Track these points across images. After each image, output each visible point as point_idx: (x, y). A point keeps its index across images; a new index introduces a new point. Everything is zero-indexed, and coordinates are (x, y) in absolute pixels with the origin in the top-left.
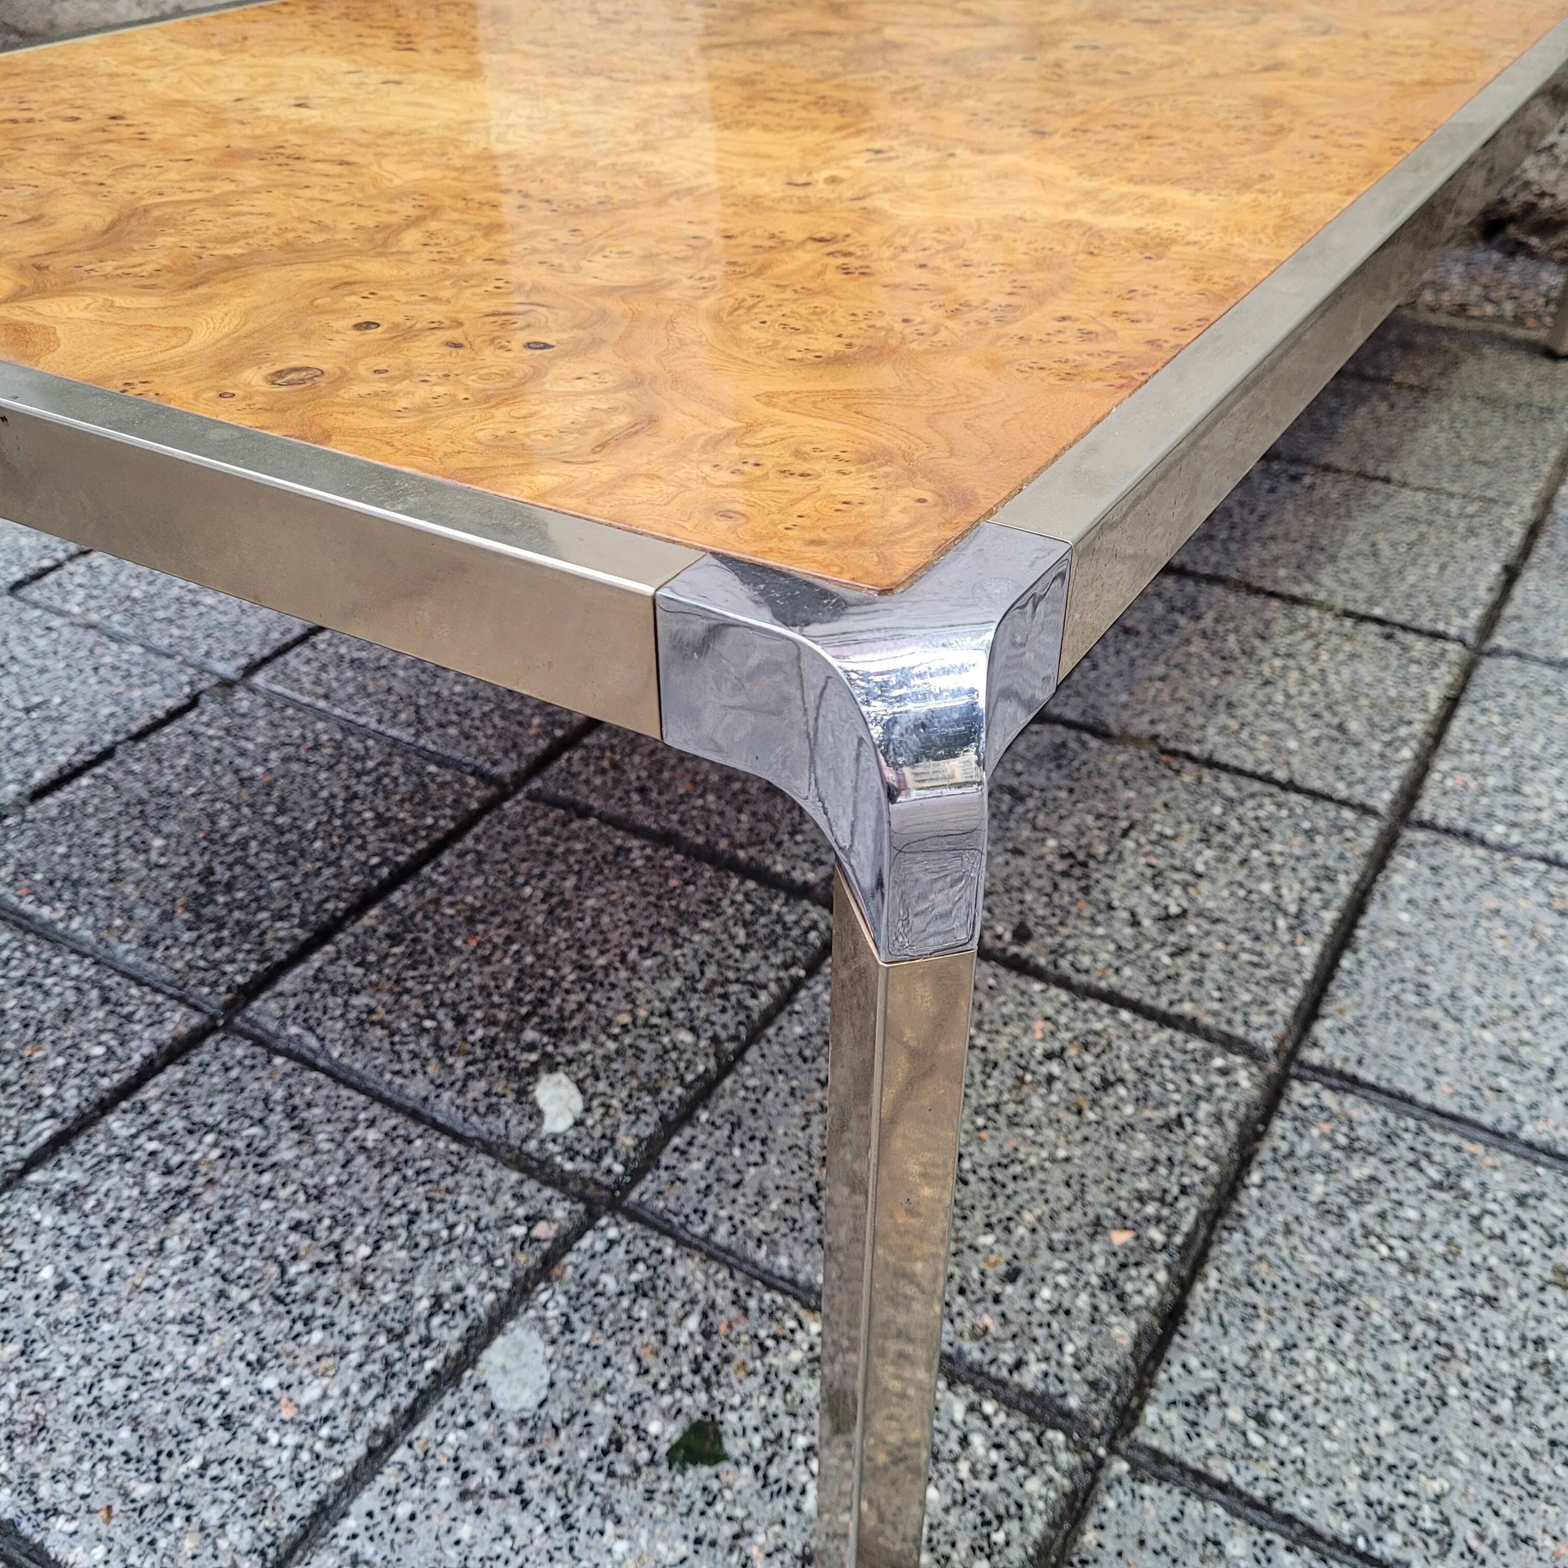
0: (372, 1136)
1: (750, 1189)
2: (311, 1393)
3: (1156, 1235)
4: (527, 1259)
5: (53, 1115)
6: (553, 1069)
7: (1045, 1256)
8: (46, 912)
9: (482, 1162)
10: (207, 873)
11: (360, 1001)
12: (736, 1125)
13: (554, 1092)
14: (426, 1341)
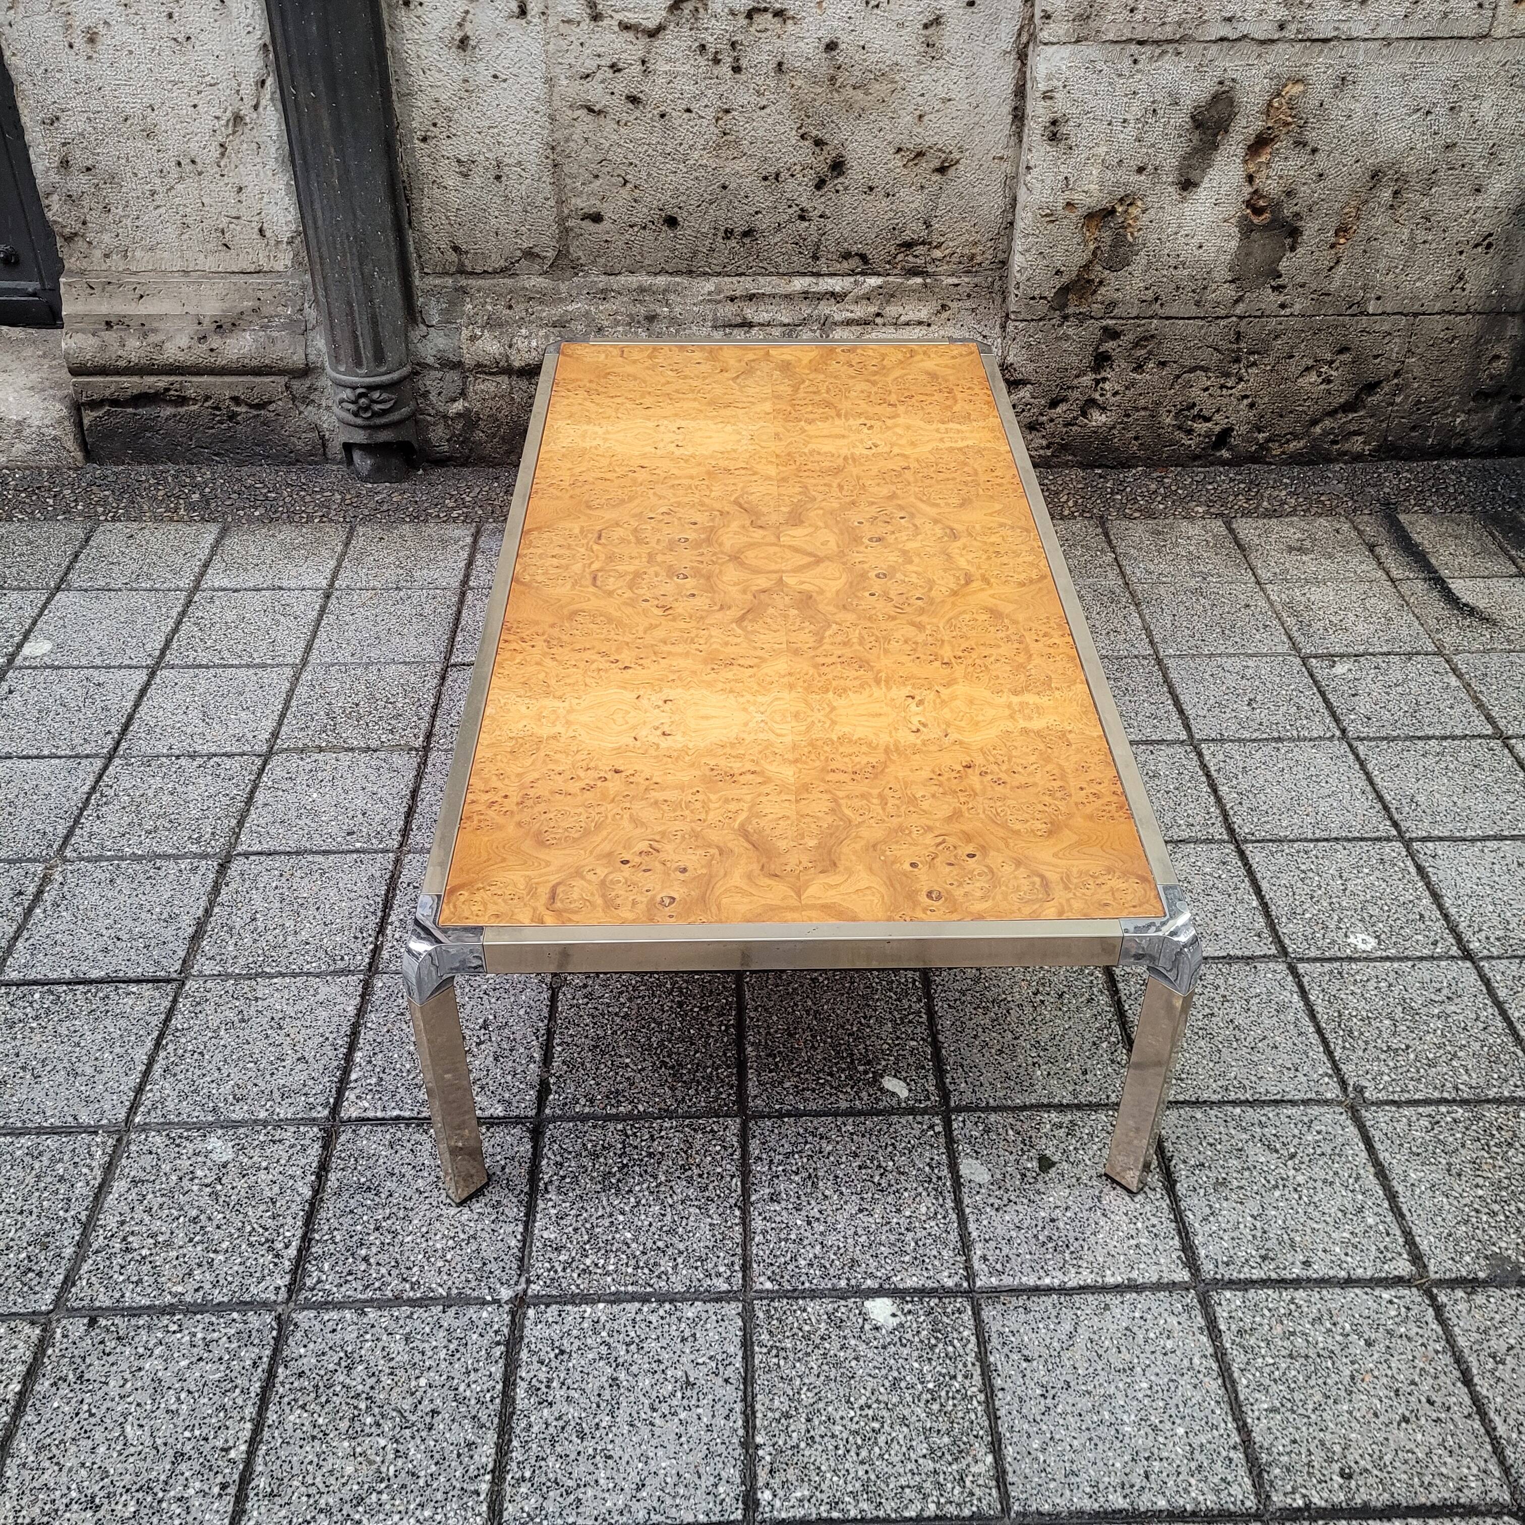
0: (849, 1128)
1: (986, 1084)
2: (923, 1210)
3: (1113, 1039)
4: (942, 1140)
5: (732, 1177)
6: (882, 1076)
7: (1089, 1062)
8: (621, 1109)
9: (894, 1118)
10: (664, 1064)
11: (787, 1085)
12: (962, 1066)
13: (890, 1083)
14: (939, 1178)
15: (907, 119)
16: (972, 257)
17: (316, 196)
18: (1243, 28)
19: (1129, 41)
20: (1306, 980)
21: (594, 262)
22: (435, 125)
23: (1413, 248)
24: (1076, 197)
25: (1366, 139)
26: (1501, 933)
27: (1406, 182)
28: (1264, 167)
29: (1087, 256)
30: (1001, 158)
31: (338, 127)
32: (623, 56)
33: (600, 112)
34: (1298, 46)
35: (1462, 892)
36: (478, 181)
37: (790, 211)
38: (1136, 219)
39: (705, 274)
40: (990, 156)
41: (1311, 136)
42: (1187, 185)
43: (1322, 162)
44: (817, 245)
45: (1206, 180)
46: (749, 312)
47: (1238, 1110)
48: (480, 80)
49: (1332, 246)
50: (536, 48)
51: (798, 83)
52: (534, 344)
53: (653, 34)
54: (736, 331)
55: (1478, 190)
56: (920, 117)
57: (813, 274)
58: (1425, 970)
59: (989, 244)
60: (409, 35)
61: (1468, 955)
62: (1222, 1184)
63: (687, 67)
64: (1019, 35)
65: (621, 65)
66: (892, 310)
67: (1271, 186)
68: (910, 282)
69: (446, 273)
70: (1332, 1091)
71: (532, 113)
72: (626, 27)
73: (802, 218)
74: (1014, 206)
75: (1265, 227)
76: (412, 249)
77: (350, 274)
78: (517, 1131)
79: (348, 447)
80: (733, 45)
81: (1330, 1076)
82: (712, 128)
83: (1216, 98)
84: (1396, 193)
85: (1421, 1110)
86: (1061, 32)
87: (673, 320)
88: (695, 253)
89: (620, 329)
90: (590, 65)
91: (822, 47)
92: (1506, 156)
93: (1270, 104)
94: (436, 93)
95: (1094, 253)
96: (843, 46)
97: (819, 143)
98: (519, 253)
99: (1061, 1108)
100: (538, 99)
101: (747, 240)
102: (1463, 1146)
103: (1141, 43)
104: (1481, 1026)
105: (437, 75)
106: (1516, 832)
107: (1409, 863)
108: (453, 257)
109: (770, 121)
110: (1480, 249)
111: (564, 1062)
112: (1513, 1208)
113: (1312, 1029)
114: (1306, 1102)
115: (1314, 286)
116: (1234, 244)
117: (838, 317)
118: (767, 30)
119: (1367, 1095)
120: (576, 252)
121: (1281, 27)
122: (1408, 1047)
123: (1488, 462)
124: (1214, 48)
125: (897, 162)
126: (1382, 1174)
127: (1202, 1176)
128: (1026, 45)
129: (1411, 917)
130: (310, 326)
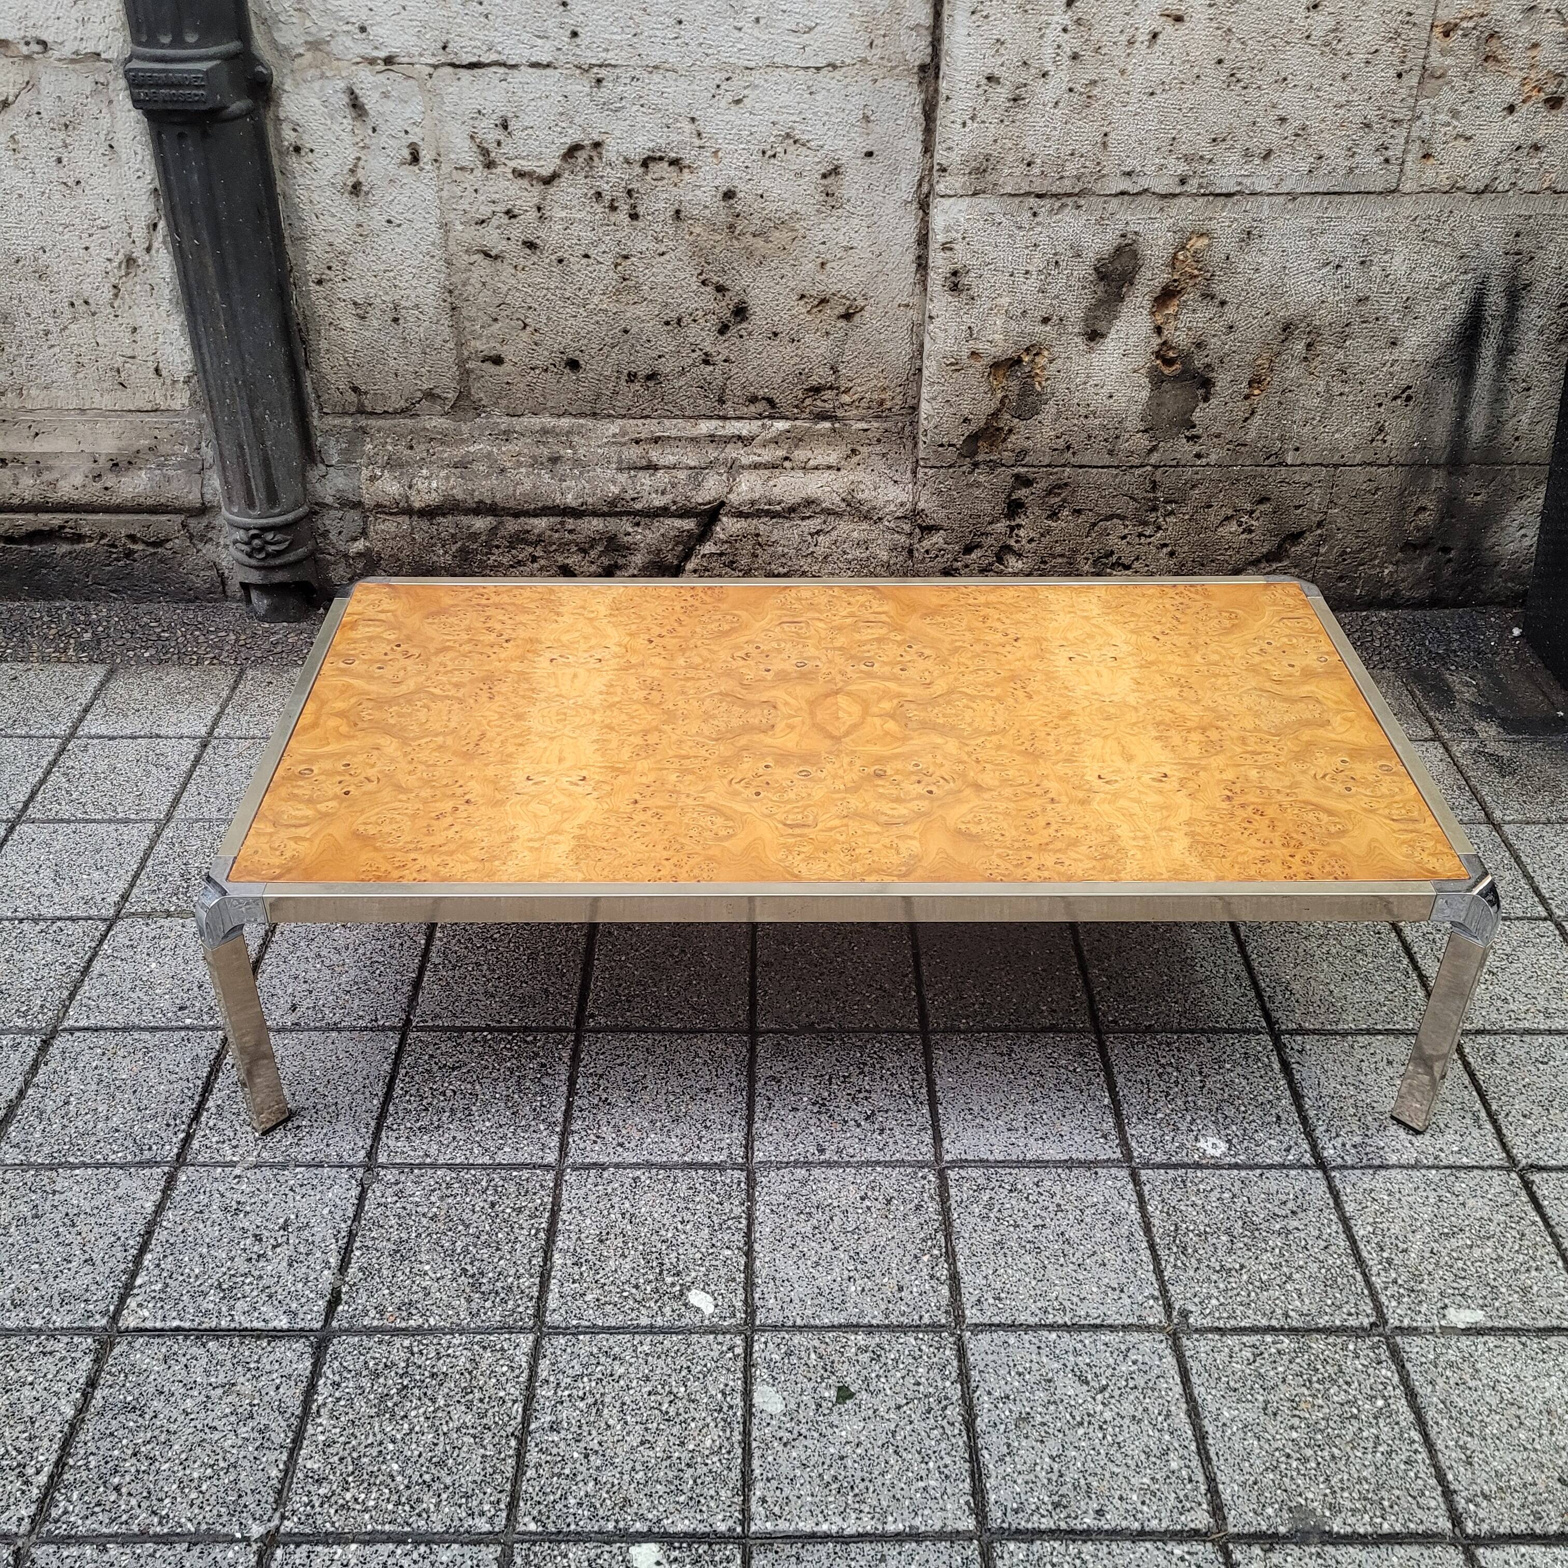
0: (646, 1348)
1: (796, 1300)
2: (708, 1443)
3: (936, 1252)
4: (740, 1364)
5: (515, 1402)
6: (689, 1289)
7: (907, 1277)
8: (412, 1322)
9: (695, 1338)
10: (464, 1271)
11: (589, 1297)
12: (774, 1279)
13: (699, 1298)
14: (731, 1407)
15: (810, 267)
16: (881, 403)
17: (204, 341)
18: (1144, 183)
19: (1028, 194)
20: (1146, 1188)
21: (496, 404)
22: (329, 268)
23: (1330, 400)
24: (980, 346)
25: (1275, 291)
26: (1357, 1140)
27: (1319, 335)
28: (1172, 319)
29: (994, 404)
30: (907, 306)
31: (223, 273)
32: (518, 202)
33: (496, 257)
34: (1201, 200)
35: (1324, 1092)
36: (375, 323)
37: (694, 355)
38: (1043, 368)
39: (609, 416)
40: (896, 304)
41: (1218, 289)
42: (1094, 336)
43: (1231, 316)
44: (723, 389)
45: (1113, 331)
46: (655, 455)
47: (1054, 1335)
48: (374, 225)
49: (1247, 397)
50: (430, 194)
51: (697, 230)
52: (434, 485)
53: (548, 181)
54: (641, 474)
55: (1394, 343)
56: (823, 264)
57: (719, 417)
58: (1273, 1181)
59: (898, 390)
60: (301, 181)
61: (1321, 1164)
62: (1024, 1419)
63: (584, 213)
64: (920, 185)
65: (516, 211)
66: (800, 455)
67: (1180, 338)
68: (819, 426)
69: (345, 413)
70: (1155, 1316)
71: (428, 258)
72: (520, 174)
73: (706, 362)
74: (921, 353)
75: (1176, 378)
76: (310, 389)
77: (240, 418)
78: (299, 1346)
79: (245, 587)
80: (630, 192)
81: (1156, 1299)
82: (611, 273)
83: (1119, 250)
84: (1309, 346)
85: (1245, 1339)
86: (958, 185)
87: (577, 462)
88: (599, 396)
89: (523, 470)
90: (485, 211)
91: (720, 196)
92: (1422, 309)
93: (1175, 257)
94: (329, 237)
95: (1002, 402)
96: (741, 195)
97: (720, 289)
98: (419, 394)
99: (870, 1329)
100: (433, 244)
101: (651, 384)
102: (1284, 1381)
103: (1039, 196)
104: (1323, 1244)
105: (330, 220)
106: (1390, 1027)
107: (1274, 1058)
108: (352, 397)
109: (669, 267)
110: (1399, 402)
111: (360, 1269)
112: (1326, 1453)
113: (1145, 1245)
114: (1125, 1328)
115: (1229, 436)
116: (1145, 394)
117: (745, 461)
118: (662, 178)
119: (1191, 1320)
120: (477, 393)
121: (1183, 182)
122: (1242, 1267)
123: (1418, 614)
124: (1115, 202)
125: (801, 308)
126: (1194, 1412)
127: (1005, 1410)
128: (927, 196)
129: (1268, 1119)
130: (207, 465)
